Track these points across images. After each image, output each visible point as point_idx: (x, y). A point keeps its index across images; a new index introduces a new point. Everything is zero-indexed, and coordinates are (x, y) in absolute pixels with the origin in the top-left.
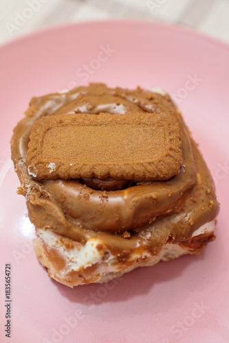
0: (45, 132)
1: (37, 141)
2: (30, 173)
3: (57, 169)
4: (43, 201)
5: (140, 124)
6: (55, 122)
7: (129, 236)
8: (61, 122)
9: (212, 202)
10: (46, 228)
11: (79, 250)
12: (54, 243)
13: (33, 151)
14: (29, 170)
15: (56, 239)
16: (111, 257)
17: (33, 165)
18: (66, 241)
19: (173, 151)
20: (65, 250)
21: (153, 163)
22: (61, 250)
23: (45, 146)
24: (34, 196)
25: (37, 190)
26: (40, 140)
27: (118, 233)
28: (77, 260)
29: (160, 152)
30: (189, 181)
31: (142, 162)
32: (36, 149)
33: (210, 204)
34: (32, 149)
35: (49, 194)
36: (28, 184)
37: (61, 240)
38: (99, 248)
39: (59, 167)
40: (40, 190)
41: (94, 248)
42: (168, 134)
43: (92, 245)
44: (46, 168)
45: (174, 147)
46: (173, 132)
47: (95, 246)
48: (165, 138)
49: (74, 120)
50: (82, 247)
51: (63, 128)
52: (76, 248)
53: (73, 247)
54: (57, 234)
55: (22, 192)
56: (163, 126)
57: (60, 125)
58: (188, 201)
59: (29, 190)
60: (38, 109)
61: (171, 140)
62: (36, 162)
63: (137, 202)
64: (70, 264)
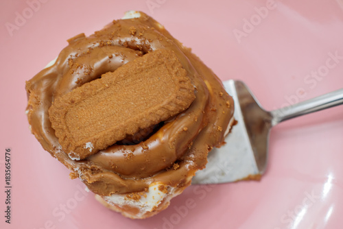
0: (65, 118)
1: (62, 129)
2: (73, 159)
3: (95, 146)
4: (98, 176)
5: (142, 71)
6: (67, 104)
7: (178, 166)
8: (73, 102)
9: (228, 102)
10: (111, 194)
11: (146, 197)
12: (123, 201)
13: (64, 139)
14: (70, 157)
15: (123, 198)
16: (172, 189)
17: (72, 152)
18: (133, 195)
19: (183, 83)
20: (134, 202)
21: (171, 102)
22: (131, 203)
23: (72, 131)
24: (87, 175)
25: (86, 169)
26: (65, 127)
27: (169, 169)
28: (149, 204)
29: (173, 90)
30: (204, 98)
31: (161, 105)
32: (66, 137)
33: (227, 105)
34: (63, 138)
35: (98, 167)
36: (76, 167)
37: (128, 197)
38: (161, 189)
39: (95, 143)
40: (89, 167)
41: (157, 191)
42: (171, 69)
43: (155, 189)
44: (85, 149)
45: (182, 78)
46: (174, 64)
47: (157, 189)
48: (170, 74)
49: (83, 94)
50: (147, 194)
51: (77, 107)
52: (142, 197)
53: (140, 198)
54: (123, 194)
55: (75, 176)
56: (163, 63)
57: (74, 105)
58: (210, 113)
59: (80, 172)
60: (39, 93)
61: (176, 73)
62: (73, 149)
63: (174, 141)
64: (143, 209)
